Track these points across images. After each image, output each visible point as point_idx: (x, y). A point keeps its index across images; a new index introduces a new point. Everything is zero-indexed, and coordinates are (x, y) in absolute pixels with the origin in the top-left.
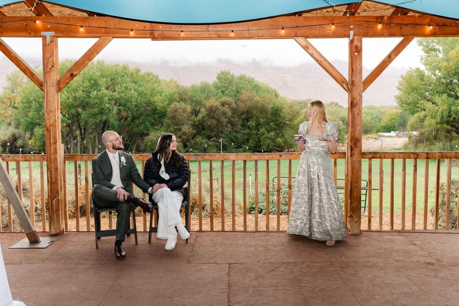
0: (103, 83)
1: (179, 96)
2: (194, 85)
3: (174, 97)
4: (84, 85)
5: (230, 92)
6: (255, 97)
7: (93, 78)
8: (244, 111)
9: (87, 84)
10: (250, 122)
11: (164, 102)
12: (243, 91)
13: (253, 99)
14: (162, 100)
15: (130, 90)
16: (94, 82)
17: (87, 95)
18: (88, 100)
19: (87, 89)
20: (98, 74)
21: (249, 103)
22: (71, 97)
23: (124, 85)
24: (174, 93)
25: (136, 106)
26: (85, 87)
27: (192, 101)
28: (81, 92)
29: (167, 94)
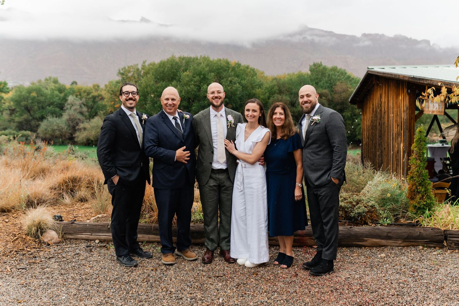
0: (211, 78)
1: (278, 88)
2: (291, 78)
3: (273, 90)
4: (195, 79)
5: (323, 84)
6: (350, 88)
7: (202, 73)
8: (339, 102)
9: (197, 78)
10: (345, 113)
11: (265, 94)
12: (338, 83)
13: (348, 90)
14: (263, 93)
15: (235, 83)
16: (203, 76)
17: (197, 89)
18: (198, 93)
19: (198, 83)
20: (207, 69)
21: (344, 95)
22: (183, 91)
23: (230, 79)
24: (274, 85)
25: (240, 98)
26: (195, 82)
27: (291, 94)
28: (193, 86)
29: (268, 86)
